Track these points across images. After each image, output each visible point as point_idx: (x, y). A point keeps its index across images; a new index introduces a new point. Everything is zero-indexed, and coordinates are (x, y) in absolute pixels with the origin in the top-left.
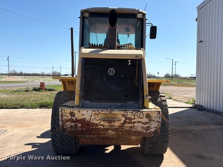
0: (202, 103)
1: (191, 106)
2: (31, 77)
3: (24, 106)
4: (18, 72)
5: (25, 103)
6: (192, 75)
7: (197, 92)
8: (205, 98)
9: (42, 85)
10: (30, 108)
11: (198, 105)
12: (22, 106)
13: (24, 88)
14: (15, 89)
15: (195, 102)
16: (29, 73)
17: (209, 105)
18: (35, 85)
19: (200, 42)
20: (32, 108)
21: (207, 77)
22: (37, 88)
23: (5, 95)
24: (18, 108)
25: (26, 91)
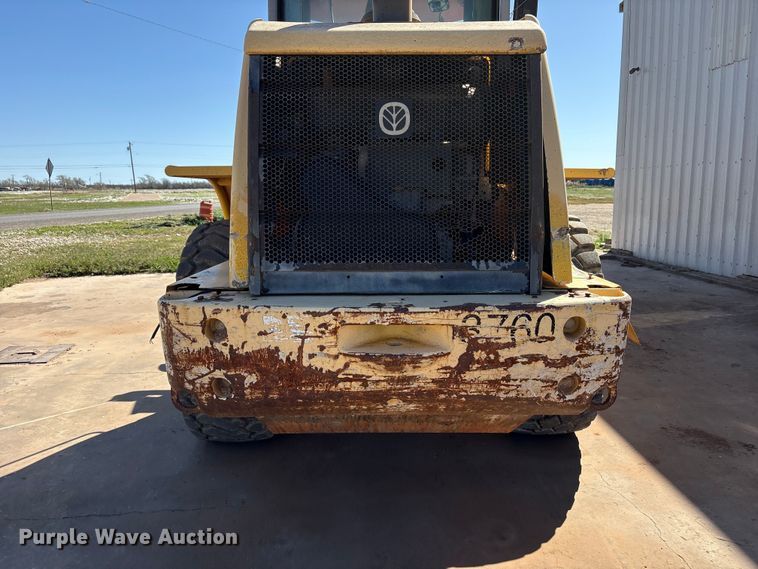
0: (633, 244)
3: (148, 267)
5: (150, 258)
7: (617, 214)
8: (641, 230)
9: (204, 207)
10: (165, 272)
11: (621, 252)
12: (141, 268)
13: (161, 218)
14: (137, 220)
15: (608, 241)
17: (653, 249)
18: (190, 210)
19: (633, 71)
22: (192, 218)
23: (106, 238)
24: (132, 273)
25: (165, 225)
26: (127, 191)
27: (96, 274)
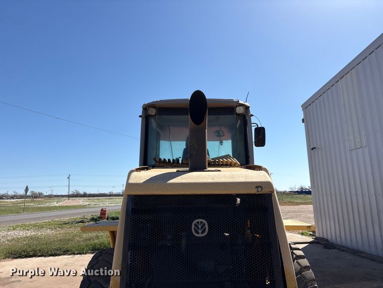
0: (327, 234)
1: (310, 239)
2: (95, 198)
3: (68, 251)
4: (82, 192)
5: (70, 246)
6: (291, 188)
8: (330, 227)
9: (103, 212)
10: (77, 254)
11: (322, 239)
12: (64, 252)
13: (79, 217)
14: (66, 219)
15: (314, 232)
16: (95, 193)
18: (95, 212)
19: (313, 149)
20: (80, 254)
21: (329, 197)
22: (95, 217)
23: (49, 231)
24: (59, 255)
25: (81, 222)
26: (64, 198)
27: (39, 256)
